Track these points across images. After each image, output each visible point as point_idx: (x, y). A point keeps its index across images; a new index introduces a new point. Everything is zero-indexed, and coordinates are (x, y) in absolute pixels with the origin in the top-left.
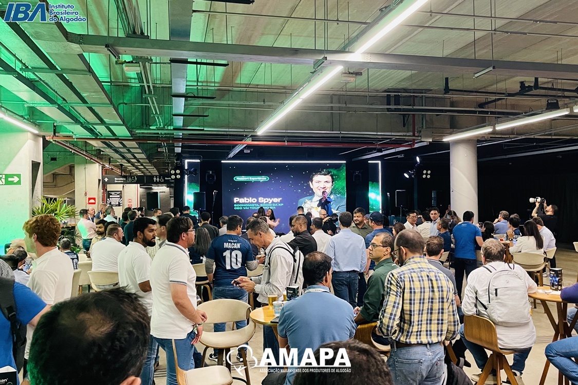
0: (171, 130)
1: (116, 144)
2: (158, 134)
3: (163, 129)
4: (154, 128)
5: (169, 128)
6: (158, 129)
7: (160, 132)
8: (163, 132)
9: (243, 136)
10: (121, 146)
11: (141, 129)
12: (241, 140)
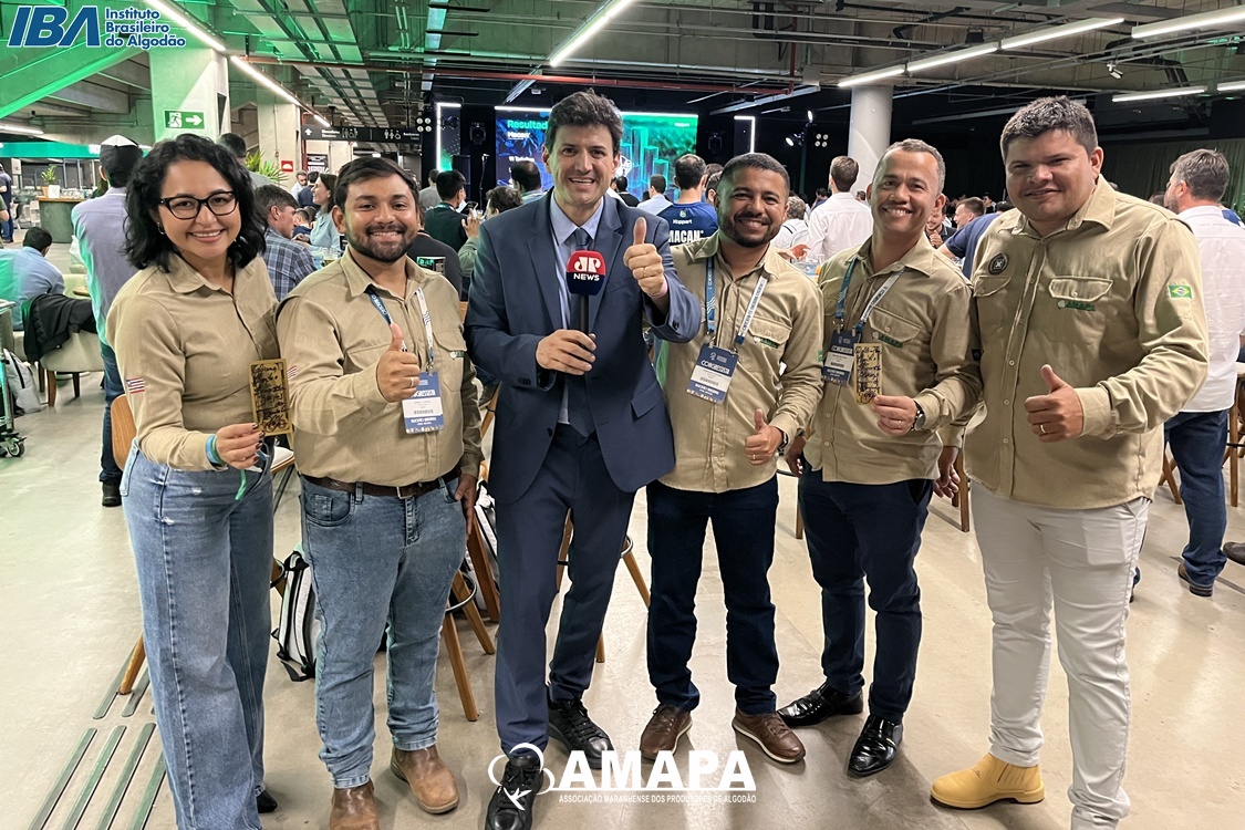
0: (420, 53)
1: (338, 72)
2: (400, 58)
3: (409, 52)
4: (397, 49)
5: (418, 50)
6: (403, 52)
7: (403, 56)
8: (408, 56)
9: (528, 66)
10: (343, 76)
11: (377, 50)
12: (527, 73)
